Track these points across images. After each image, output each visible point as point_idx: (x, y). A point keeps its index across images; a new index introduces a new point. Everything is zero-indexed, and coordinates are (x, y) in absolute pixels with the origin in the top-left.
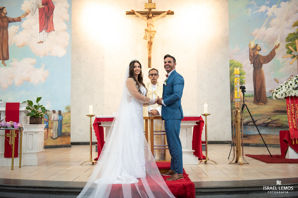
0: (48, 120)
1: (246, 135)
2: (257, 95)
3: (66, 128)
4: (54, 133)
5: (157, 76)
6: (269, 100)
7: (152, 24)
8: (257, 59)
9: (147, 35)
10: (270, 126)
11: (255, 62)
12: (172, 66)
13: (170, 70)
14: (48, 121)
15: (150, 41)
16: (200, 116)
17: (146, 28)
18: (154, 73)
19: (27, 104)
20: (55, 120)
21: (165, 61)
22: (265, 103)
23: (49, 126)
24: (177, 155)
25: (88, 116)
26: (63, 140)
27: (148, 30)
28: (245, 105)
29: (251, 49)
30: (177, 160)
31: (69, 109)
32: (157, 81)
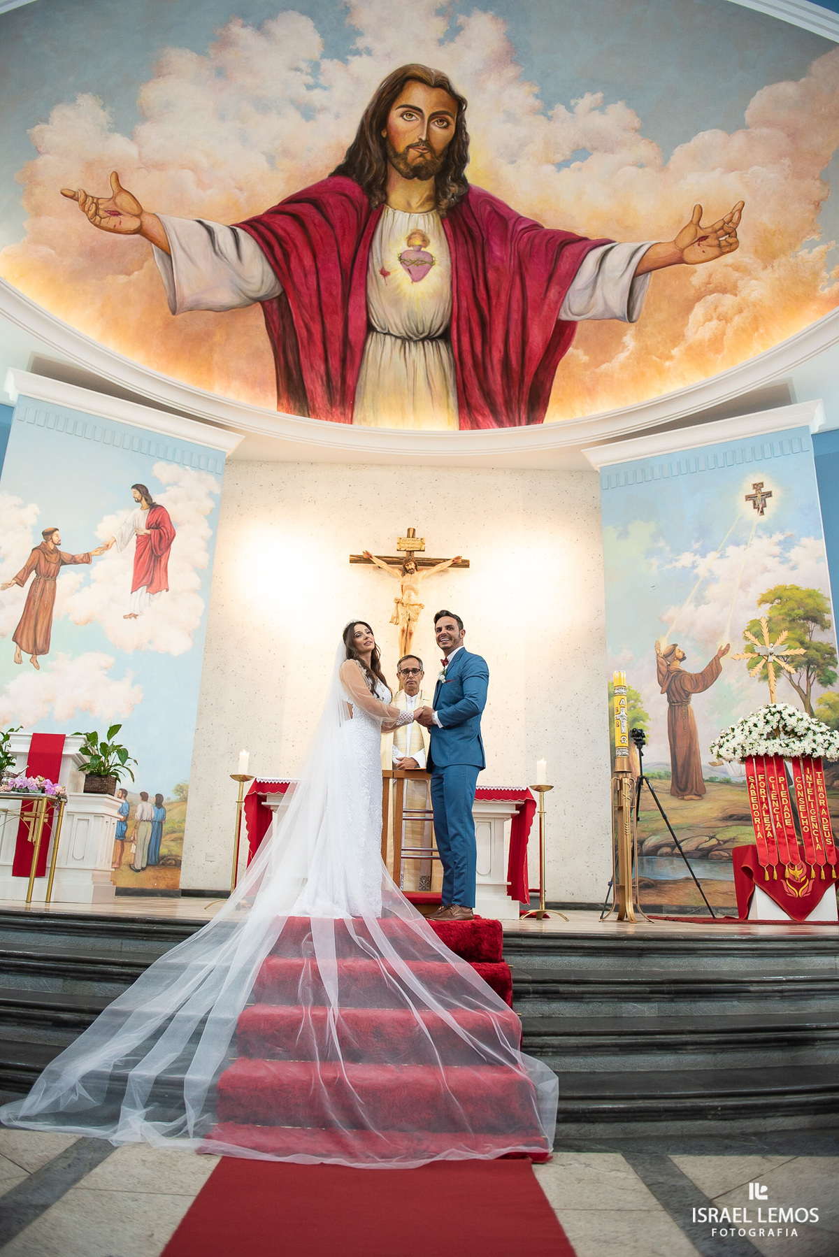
0: (127, 817)
1: (653, 882)
2: (680, 775)
3: (172, 844)
4: (140, 854)
5: (419, 674)
6: (709, 787)
7: (414, 586)
8: (676, 681)
9: (400, 614)
10: (715, 858)
11: (672, 690)
12: (457, 637)
13: (452, 646)
14: (125, 821)
15: (406, 627)
16: (525, 789)
17: (399, 596)
18: (410, 667)
19: (84, 739)
20: (144, 819)
21: (438, 626)
22: (700, 796)
23: (127, 835)
24: (464, 857)
25: (233, 777)
26: (161, 875)
27: (403, 601)
28: (644, 780)
29: (660, 655)
30: (461, 869)
31: (184, 792)
32: (420, 689)
